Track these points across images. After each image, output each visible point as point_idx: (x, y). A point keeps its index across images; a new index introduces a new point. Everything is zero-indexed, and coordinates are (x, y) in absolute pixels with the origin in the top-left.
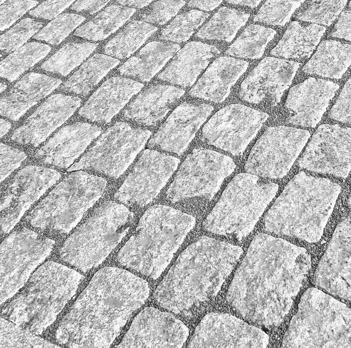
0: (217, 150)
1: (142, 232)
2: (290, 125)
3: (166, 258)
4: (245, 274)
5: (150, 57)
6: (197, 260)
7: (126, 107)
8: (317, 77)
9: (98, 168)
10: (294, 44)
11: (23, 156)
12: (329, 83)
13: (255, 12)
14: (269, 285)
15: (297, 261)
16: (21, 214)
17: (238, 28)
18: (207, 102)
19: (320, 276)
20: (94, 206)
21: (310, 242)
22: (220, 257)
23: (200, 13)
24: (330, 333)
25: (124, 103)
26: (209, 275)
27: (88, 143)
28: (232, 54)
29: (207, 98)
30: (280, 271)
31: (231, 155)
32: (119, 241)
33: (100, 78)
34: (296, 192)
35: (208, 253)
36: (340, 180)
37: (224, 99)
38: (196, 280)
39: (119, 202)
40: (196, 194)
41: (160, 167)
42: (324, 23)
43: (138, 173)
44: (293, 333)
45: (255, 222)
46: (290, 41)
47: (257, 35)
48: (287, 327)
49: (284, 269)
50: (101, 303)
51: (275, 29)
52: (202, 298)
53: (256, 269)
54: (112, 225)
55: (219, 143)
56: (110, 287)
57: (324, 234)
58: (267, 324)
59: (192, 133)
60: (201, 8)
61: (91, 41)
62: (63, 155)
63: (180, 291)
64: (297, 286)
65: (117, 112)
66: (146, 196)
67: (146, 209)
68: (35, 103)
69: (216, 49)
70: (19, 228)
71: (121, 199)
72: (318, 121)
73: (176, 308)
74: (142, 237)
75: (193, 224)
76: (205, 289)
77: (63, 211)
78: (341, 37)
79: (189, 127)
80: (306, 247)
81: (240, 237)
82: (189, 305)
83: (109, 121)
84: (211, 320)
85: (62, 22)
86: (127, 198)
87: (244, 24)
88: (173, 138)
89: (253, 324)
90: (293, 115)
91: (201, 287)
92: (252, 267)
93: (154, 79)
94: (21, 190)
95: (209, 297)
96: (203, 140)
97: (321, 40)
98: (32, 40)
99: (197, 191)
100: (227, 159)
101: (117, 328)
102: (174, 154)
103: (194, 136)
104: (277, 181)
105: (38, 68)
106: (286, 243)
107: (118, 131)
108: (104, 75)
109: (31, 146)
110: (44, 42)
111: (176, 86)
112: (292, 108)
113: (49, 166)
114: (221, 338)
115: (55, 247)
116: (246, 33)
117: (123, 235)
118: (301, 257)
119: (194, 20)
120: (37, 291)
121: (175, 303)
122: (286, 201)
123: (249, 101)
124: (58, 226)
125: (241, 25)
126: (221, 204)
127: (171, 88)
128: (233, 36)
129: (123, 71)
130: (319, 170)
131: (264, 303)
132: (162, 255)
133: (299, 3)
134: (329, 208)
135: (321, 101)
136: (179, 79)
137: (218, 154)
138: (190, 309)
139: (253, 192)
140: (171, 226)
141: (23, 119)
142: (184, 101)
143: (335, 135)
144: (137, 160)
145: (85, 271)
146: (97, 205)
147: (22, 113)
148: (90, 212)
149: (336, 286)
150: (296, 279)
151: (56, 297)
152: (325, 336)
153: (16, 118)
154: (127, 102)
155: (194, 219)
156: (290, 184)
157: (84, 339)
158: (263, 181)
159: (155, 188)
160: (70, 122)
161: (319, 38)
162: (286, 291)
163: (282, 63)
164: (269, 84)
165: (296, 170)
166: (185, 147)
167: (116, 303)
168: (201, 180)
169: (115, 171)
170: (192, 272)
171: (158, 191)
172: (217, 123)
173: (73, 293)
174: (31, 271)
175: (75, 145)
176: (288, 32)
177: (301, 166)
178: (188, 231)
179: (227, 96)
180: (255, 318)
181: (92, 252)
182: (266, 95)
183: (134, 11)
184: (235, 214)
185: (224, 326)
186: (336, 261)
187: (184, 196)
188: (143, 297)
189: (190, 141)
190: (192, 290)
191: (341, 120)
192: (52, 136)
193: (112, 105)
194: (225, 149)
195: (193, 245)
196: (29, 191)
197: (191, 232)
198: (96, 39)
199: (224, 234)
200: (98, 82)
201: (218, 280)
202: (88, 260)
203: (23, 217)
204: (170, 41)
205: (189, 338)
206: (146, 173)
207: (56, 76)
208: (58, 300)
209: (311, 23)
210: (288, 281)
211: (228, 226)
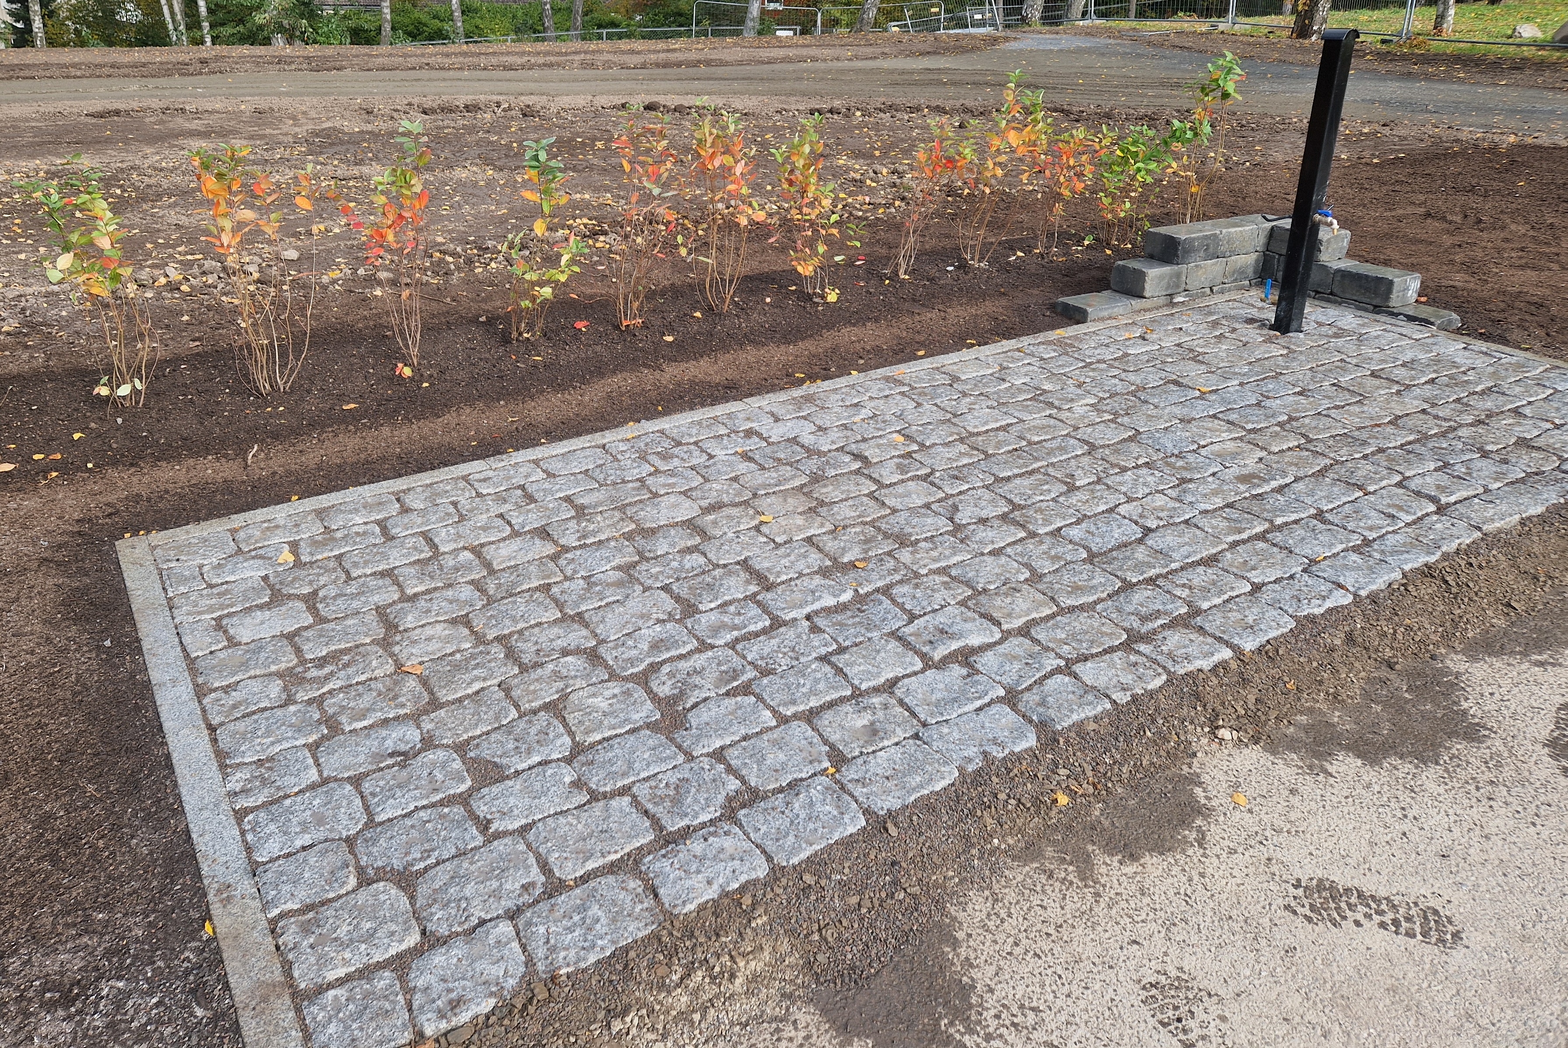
0: (565, 725)
1: (409, 769)
2: (672, 740)
3: (404, 806)
4: (459, 866)
5: (598, 588)
6: (429, 826)
7: (520, 632)
8: (760, 698)
9: (433, 681)
10: (775, 648)
11: (381, 633)
12: (768, 713)
13: (769, 587)
14: (468, 891)
15: (523, 886)
16: (324, 690)
17: (727, 598)
18: (607, 666)
19: (528, 915)
20: (394, 719)
21: (557, 875)
22: (453, 835)
23: (702, 560)
24: (477, 975)
25: (521, 625)
26: (427, 846)
27: (448, 652)
28: (689, 626)
29: (611, 663)
30: (495, 884)
31: (573, 739)
32: (382, 765)
33: (525, 587)
34: (598, 813)
35: (446, 824)
36: (661, 828)
37: (629, 672)
38: (409, 845)
39: (419, 727)
40: (497, 760)
41: (491, 713)
42: (840, 640)
43: (465, 708)
44: (443, 950)
45: (523, 822)
46: (774, 642)
47: (742, 618)
48: (445, 943)
49: (501, 885)
50: (308, 813)
51: (771, 619)
52: (397, 864)
53: (473, 868)
54: (390, 745)
55: (571, 719)
56: (329, 803)
57: (581, 877)
58: (430, 927)
59: (557, 692)
60: (709, 555)
61: (555, 543)
62: (414, 651)
63: (384, 845)
64: (497, 909)
65: (506, 632)
66: (449, 734)
67: (437, 746)
68: (440, 584)
69: (678, 611)
70: (310, 702)
71: (423, 725)
72: (705, 751)
73: (365, 859)
74: (404, 773)
75: (463, 788)
76: (409, 858)
77: (362, 706)
78: (841, 666)
79: (561, 685)
80: (547, 878)
81: (493, 828)
82: (380, 863)
83: (490, 637)
84: (382, 889)
85: (547, 509)
86: (430, 726)
87: (741, 596)
88: (532, 688)
89: (417, 919)
90: (686, 729)
91: (406, 854)
92: (471, 863)
93: (579, 614)
94: (346, 666)
95: (405, 868)
96: (561, 706)
97: (816, 658)
98: (501, 516)
99: (501, 757)
100: (567, 740)
101: (298, 843)
102: (517, 706)
103: (556, 697)
104: (591, 792)
105: (477, 551)
106: (532, 860)
107: (488, 653)
108: (532, 586)
109: (396, 627)
110: (509, 523)
111: (593, 632)
112: (692, 720)
113: (392, 655)
114: (374, 911)
115: (323, 736)
116: (732, 609)
117: (390, 761)
118: (532, 884)
119: (688, 566)
120: (270, 769)
121: (369, 854)
122: (578, 818)
123: (655, 689)
124: (343, 719)
125: (735, 596)
126: (510, 783)
127: (585, 632)
128: (713, 605)
129: (555, 590)
130: (649, 806)
131: (446, 905)
132: (403, 800)
133: (836, 600)
134: (616, 852)
135: (734, 728)
136: (601, 626)
137: (562, 729)
138: (378, 868)
139: (554, 788)
140: (440, 777)
141: (416, 595)
142: (585, 653)
143: (708, 777)
144: (477, 692)
145: (325, 775)
146: (396, 718)
147: (420, 589)
148: (385, 722)
149: (533, 933)
150: (503, 903)
151: (278, 783)
152: (470, 974)
153: (410, 592)
154: (527, 625)
155: (469, 783)
156: (601, 803)
157: (262, 834)
158: (578, 784)
159: (466, 731)
160: (454, 622)
161: (814, 655)
162: (479, 907)
163: (737, 662)
164: (697, 680)
165: (625, 791)
166: (535, 704)
167: (320, 820)
168: (517, 748)
169: (444, 692)
170: (414, 833)
171: (465, 737)
172: (594, 695)
173: (296, 790)
174: (282, 747)
175: (434, 646)
176: (782, 629)
177: (634, 789)
178: (452, 792)
179: (635, 670)
180: (425, 914)
181: (349, 760)
182: (681, 692)
183: (634, 526)
184: (512, 801)
185: (388, 902)
186: (562, 911)
187: (483, 755)
188: (349, 830)
189: (547, 700)
190: (396, 850)
191: (732, 762)
192: (422, 626)
193: (507, 622)
194: (573, 728)
195: (440, 809)
196: (350, 671)
197: (454, 796)
198: (562, 541)
199: (482, 815)
200: (519, 590)
201: (429, 856)
202: (336, 766)
203: (324, 694)
204: (638, 579)
205: (347, 893)
206: (472, 711)
207: (488, 565)
208: (279, 788)
209: (824, 632)
210: (491, 900)
211: (494, 809)
